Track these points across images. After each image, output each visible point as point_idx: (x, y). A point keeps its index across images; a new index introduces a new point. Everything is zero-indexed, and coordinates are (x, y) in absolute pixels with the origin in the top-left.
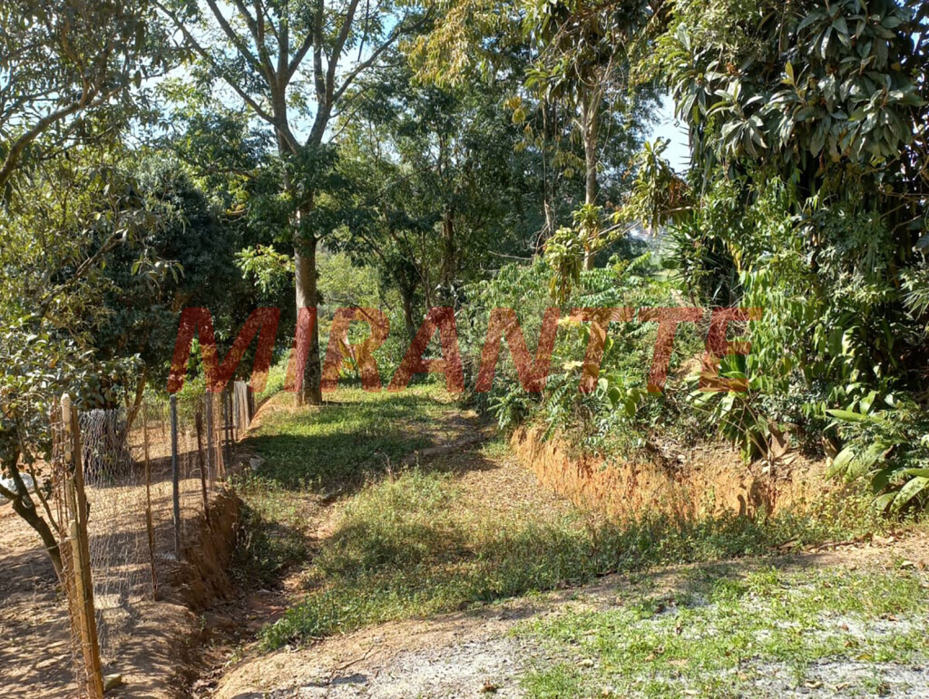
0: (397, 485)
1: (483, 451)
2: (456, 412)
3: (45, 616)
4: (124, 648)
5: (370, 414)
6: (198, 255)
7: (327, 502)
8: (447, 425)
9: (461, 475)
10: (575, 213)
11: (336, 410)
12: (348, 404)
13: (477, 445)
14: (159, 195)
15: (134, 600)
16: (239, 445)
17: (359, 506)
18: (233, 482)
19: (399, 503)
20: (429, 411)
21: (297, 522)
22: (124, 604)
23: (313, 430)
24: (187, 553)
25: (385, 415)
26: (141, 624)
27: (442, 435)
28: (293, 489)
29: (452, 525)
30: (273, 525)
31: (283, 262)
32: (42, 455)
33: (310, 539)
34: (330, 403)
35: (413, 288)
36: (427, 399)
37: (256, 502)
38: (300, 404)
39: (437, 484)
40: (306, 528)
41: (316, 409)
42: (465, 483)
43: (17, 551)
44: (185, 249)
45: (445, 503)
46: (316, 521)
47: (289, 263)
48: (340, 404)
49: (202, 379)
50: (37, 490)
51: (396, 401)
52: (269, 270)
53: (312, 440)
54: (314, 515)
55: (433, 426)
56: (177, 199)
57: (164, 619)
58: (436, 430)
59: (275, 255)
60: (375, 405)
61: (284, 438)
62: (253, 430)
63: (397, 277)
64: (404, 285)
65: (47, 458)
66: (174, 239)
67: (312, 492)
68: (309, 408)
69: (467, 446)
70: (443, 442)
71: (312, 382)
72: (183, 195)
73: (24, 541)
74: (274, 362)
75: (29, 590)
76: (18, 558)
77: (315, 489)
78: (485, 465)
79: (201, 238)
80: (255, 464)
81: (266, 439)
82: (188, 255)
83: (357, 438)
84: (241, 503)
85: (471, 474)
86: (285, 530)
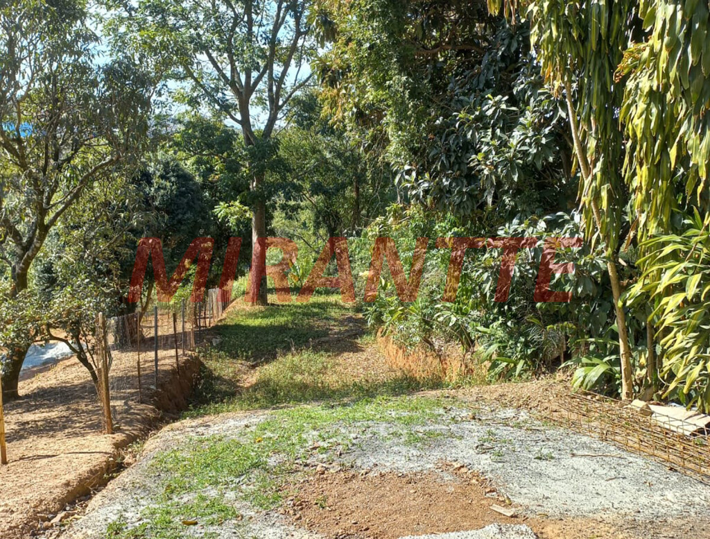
0: (296, 359)
1: (359, 341)
2: (351, 314)
3: (90, 407)
4: (123, 418)
5: (294, 314)
6: (185, 213)
7: (253, 367)
8: (342, 323)
9: (338, 355)
10: (387, 208)
11: (274, 310)
12: (283, 306)
13: (355, 336)
14: (162, 177)
15: (130, 403)
16: (209, 330)
17: (270, 370)
18: (199, 352)
19: (295, 369)
20: (334, 313)
21: (233, 377)
22: (126, 404)
23: (256, 322)
24: (162, 386)
25: (304, 314)
26: (132, 411)
27: (336, 329)
28: (234, 358)
29: (322, 383)
30: (219, 378)
31: (245, 211)
32: (90, 333)
33: (239, 386)
34: (273, 305)
35: (335, 229)
36: (336, 305)
37: (211, 364)
38: (253, 305)
39: (322, 359)
40: (238, 381)
41: (262, 308)
42: (340, 360)
43: (76, 382)
44: (177, 210)
45: (323, 370)
46: (245, 377)
47: (249, 213)
48: (278, 306)
49: (190, 287)
50: (89, 351)
51: (314, 305)
52: (236, 217)
53: (253, 329)
54: (245, 374)
55: (333, 323)
56: (173, 179)
57: (143, 410)
58: (334, 326)
59: (241, 206)
60: (300, 308)
61: (238, 326)
62: (221, 321)
63: (324, 221)
64: (329, 226)
65: (93, 335)
66: (171, 204)
67: (246, 360)
68: (259, 308)
69: (350, 337)
70: (335, 333)
71: (261, 292)
72: (178, 176)
73: (80, 378)
74: (243, 274)
75: (84, 398)
76: (76, 386)
77: (247, 359)
78: (356, 349)
79: (187, 203)
80: (215, 342)
81: (226, 327)
82: (178, 214)
83: (282, 329)
84: (202, 364)
85: (346, 354)
86: (225, 381)
